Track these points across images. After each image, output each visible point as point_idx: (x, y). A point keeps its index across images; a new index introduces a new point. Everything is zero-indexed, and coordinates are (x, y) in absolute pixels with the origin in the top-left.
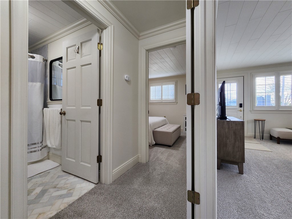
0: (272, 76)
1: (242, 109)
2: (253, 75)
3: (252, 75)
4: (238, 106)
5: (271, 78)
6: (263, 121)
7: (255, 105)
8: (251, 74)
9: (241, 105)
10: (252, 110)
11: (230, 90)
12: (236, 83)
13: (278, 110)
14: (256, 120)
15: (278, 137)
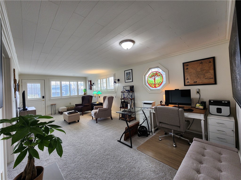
0: (58, 81)
1: (44, 99)
2: (49, 80)
4: (42, 98)
6: (55, 104)
12: (40, 84)
13: (61, 99)
14: (52, 105)
15: (61, 112)
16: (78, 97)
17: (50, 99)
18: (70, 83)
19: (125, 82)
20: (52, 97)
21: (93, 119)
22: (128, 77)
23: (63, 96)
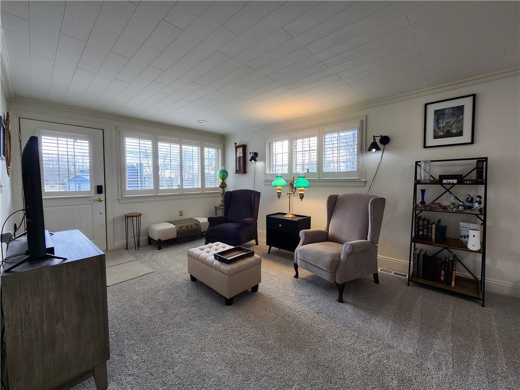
0: (147, 139)
1: (102, 196)
2: (120, 131)
3: (118, 131)
4: (94, 191)
5: (146, 143)
6: (139, 216)
7: (125, 189)
8: (116, 129)
9: (100, 190)
10: (120, 198)
11: (74, 156)
12: (87, 142)
13: (157, 196)
14: (127, 217)
15: (159, 240)
16: (202, 193)
17: (122, 198)
18: (181, 148)
19: (425, 147)
20: (128, 189)
21: (297, 276)
22: (441, 125)
23: (160, 188)
